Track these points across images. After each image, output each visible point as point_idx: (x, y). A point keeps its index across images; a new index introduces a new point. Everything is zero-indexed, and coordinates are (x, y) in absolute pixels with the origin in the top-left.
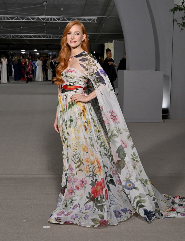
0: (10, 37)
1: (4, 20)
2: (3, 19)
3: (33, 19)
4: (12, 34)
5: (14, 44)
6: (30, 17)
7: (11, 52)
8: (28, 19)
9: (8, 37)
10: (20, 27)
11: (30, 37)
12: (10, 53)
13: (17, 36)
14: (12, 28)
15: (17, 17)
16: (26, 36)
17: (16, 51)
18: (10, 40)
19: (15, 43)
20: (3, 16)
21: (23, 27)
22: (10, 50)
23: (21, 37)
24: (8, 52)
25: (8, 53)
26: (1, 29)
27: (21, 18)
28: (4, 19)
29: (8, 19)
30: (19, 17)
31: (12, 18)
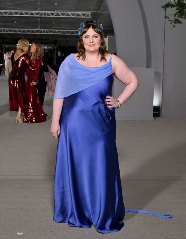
0: (4, 31)
3: (27, 14)
4: (5, 29)
5: (8, 39)
6: (23, 12)
7: (7, 47)
8: (22, 14)
9: (1, 31)
10: (14, 22)
11: (24, 31)
12: (5, 47)
13: (11, 31)
14: (6, 22)
15: (11, 11)
16: (20, 31)
17: (11, 46)
18: (4, 34)
19: (10, 38)
21: (17, 22)
22: (5, 44)
23: (15, 31)
24: (3, 46)
27: (15, 12)
30: (13, 11)
31: (6, 13)
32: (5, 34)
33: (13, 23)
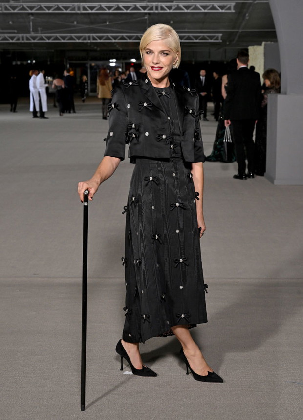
0: (89, 39)
1: (79, 12)
2: (76, 9)
3: (127, 8)
4: (91, 35)
5: (96, 51)
6: (121, 5)
7: (93, 64)
8: (118, 8)
9: (85, 39)
10: (105, 22)
11: (122, 38)
12: (91, 65)
13: (100, 38)
14: (92, 23)
15: (100, 5)
16: (115, 38)
17: (100, 63)
18: (89, 44)
19: (98, 49)
20: (76, 4)
21: (110, 22)
22: (90, 60)
23: (108, 38)
24: (87, 63)
25: (87, 65)
26: (74, 26)
27: (107, 7)
28: (79, 9)
29: (84, 9)
30: (104, 5)
31: (92, 8)
32: (91, 43)
33: (105, 24)
